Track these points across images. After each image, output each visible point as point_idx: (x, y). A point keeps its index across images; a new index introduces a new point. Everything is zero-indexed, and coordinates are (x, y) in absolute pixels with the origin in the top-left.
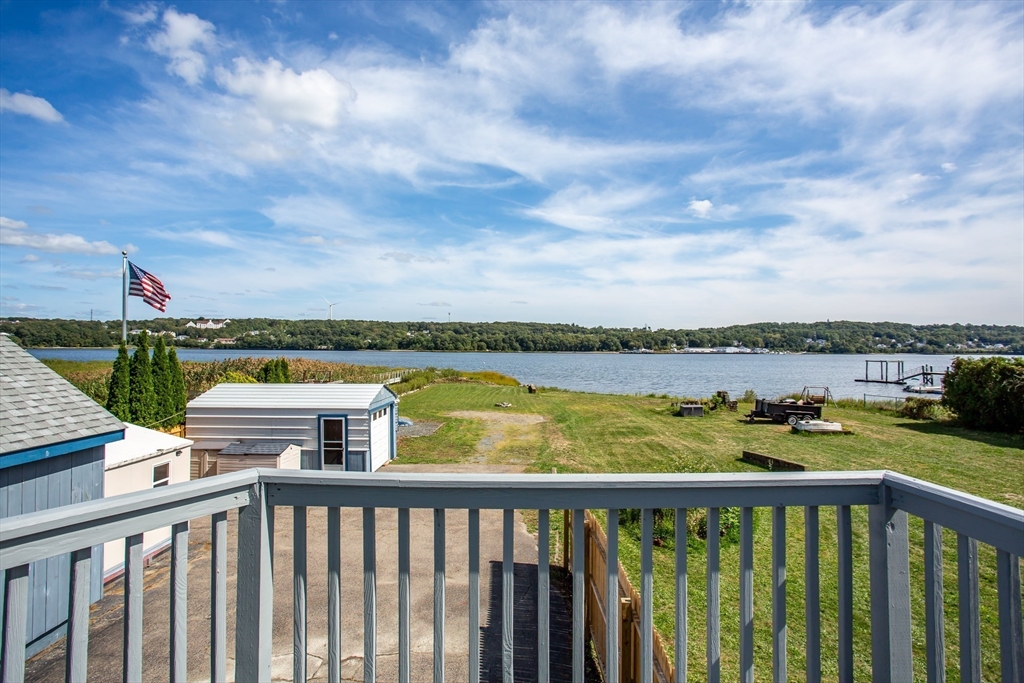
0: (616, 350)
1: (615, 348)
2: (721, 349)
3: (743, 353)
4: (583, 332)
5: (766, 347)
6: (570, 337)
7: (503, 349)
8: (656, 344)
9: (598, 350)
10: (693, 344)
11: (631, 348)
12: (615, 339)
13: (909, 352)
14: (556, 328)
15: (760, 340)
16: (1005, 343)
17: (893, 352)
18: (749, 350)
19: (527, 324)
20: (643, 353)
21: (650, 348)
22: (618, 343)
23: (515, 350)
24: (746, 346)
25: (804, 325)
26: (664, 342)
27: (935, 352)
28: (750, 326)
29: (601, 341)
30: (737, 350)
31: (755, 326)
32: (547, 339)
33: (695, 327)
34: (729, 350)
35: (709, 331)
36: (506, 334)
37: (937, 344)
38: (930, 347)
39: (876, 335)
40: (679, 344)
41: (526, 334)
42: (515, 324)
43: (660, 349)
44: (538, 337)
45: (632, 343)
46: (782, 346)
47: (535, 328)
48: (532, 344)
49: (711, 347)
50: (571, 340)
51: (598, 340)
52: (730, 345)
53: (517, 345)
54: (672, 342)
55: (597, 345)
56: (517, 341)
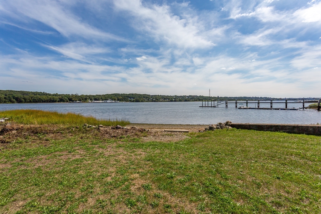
0: (67, 102)
1: (66, 101)
2: (106, 101)
3: (112, 102)
4: (49, 95)
5: (118, 100)
6: (44, 97)
7: (5, 102)
8: (83, 100)
9: (58, 102)
10: (96, 99)
11: (73, 101)
12: (66, 98)
13: (152, 101)
14: (35, 93)
15: (116, 98)
16: (168, 99)
17: (149, 102)
18: (114, 101)
19: (19, 92)
20: (78, 103)
21: (80, 101)
22: (67, 99)
23: (13, 102)
24: (113, 100)
25: (126, 94)
26: (86, 99)
27: (157, 102)
28: (112, 94)
29: (59, 99)
30: (111, 101)
31: (114, 94)
32: (32, 97)
33: (95, 95)
34: (108, 101)
35: (100, 96)
36: (6, 95)
37: (157, 99)
38: (156, 100)
39: (144, 97)
40: (91, 99)
41: (19, 95)
42: (11, 91)
43: (84, 101)
44: (26, 97)
45: (73, 99)
46: (123, 100)
47: (23, 93)
48: (23, 100)
49: (102, 100)
50: (45, 98)
51: (58, 98)
52: (108, 100)
53: (14, 100)
54: (88, 99)
55: (58, 100)
56: (14, 98)
